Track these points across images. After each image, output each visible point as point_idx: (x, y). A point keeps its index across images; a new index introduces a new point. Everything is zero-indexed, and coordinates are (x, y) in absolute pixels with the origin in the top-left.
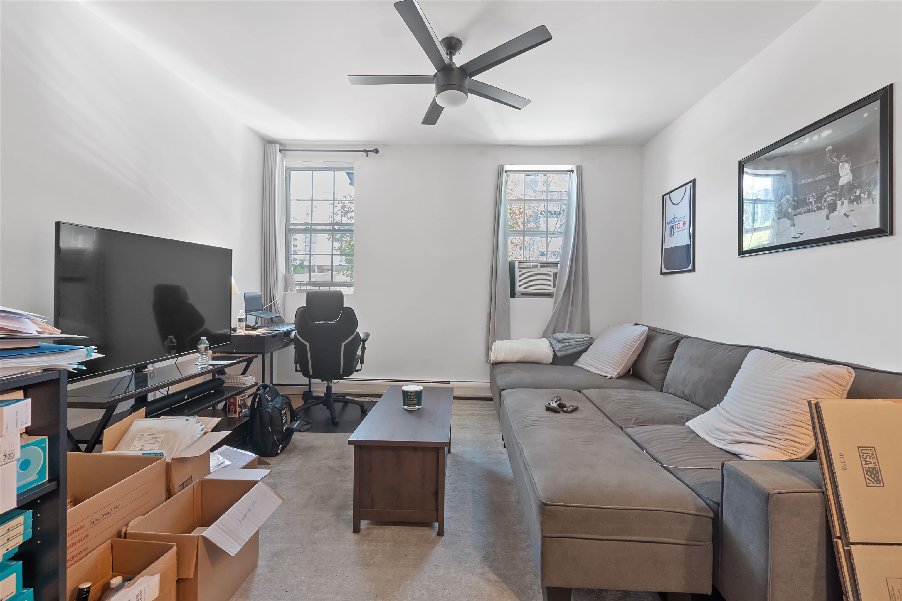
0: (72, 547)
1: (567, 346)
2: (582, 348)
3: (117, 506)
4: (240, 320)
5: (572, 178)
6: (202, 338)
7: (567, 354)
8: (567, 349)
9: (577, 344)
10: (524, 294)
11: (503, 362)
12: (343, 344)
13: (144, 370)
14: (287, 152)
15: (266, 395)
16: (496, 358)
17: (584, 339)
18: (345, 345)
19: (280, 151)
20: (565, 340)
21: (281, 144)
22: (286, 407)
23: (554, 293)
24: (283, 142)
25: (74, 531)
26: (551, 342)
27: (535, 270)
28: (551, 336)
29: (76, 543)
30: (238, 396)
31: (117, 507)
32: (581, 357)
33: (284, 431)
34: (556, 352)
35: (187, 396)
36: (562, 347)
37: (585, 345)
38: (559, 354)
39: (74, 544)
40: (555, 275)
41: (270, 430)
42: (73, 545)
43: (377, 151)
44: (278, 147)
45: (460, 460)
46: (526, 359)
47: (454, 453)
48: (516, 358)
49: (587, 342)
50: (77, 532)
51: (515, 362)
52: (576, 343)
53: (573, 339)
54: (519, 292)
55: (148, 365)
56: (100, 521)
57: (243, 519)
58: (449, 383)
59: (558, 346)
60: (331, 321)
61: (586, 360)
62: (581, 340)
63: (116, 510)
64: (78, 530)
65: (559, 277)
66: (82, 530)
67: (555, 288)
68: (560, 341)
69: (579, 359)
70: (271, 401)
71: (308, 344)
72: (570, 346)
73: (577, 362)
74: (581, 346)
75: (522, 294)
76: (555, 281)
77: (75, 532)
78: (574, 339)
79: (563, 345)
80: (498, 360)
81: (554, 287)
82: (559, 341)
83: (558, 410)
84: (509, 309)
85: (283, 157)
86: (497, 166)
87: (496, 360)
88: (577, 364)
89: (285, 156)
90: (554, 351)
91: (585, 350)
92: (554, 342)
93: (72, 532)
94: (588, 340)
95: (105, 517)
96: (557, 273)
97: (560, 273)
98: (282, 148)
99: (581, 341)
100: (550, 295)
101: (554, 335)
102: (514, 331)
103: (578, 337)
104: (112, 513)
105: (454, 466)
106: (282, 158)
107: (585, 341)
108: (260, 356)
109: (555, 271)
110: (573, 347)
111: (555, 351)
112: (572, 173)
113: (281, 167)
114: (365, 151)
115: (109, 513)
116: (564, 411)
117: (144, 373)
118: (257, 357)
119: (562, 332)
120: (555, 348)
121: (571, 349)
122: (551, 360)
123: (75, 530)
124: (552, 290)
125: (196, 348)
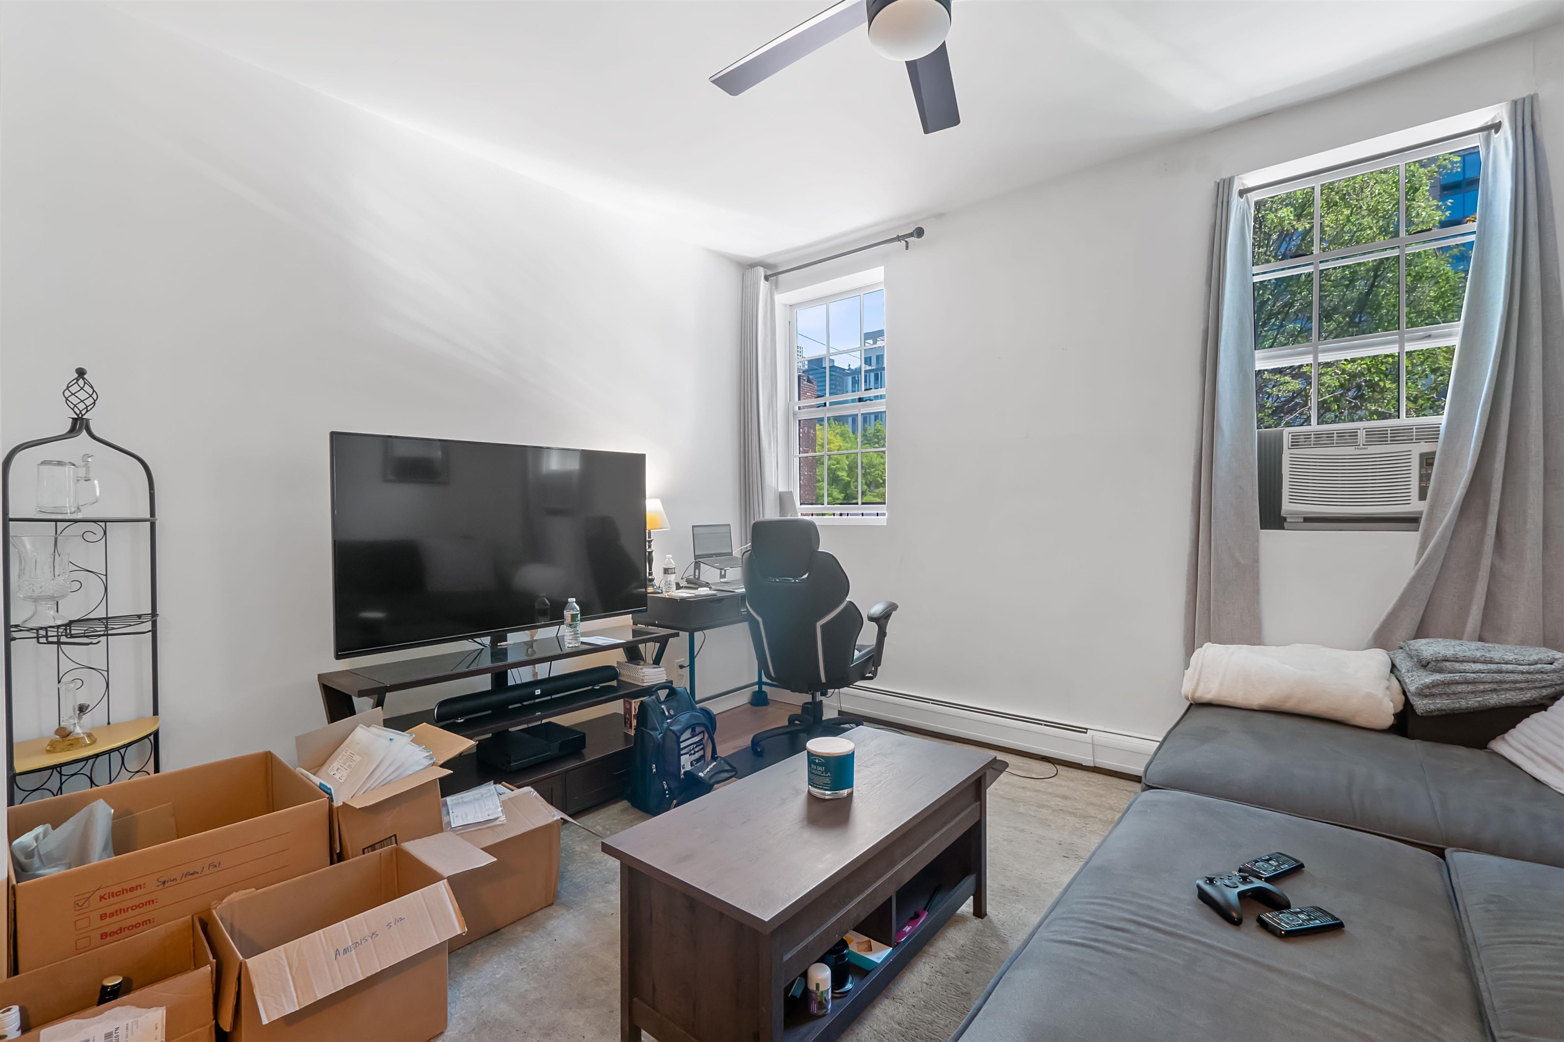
0: (120, 913)
1: (1458, 683)
2: (1528, 696)
3: (215, 864)
4: (666, 571)
5: (1495, 148)
6: (570, 600)
7: (1453, 709)
8: (1454, 694)
9: (1501, 682)
10: (1312, 521)
11: (1215, 702)
12: (819, 624)
13: (499, 644)
14: (781, 276)
15: (663, 706)
16: (1195, 690)
17: (1539, 666)
18: (822, 626)
19: (767, 278)
20: (1448, 664)
21: (766, 266)
22: (703, 732)
23: (1421, 513)
24: (771, 261)
25: (123, 890)
26: (1397, 663)
27: (1350, 450)
28: (1402, 644)
29: (128, 909)
30: (635, 700)
31: (216, 866)
32: (1519, 726)
33: (682, 776)
34: (1411, 698)
35: (539, 690)
36: (1434, 685)
37: (1543, 687)
38: (1421, 705)
39: (124, 910)
40: (1427, 461)
41: (654, 770)
42: (122, 911)
43: (919, 232)
44: (761, 272)
45: (994, 945)
46: (1289, 706)
47: (991, 922)
48: (1258, 699)
49: (1554, 676)
50: (129, 893)
51: (1255, 708)
52: (1498, 677)
53: (1485, 662)
54: (1294, 514)
55: (508, 635)
56: (177, 882)
57: (345, 951)
58: (1086, 733)
59: (1416, 680)
60: (795, 578)
61: (1534, 741)
62: (1521, 668)
63: (212, 870)
64: (132, 889)
65: (1443, 464)
66: (139, 892)
67: (1425, 499)
68: (1428, 663)
69: (1512, 731)
70: (671, 717)
71: (760, 619)
72: (1467, 682)
73: (1504, 739)
74: (1521, 689)
75: (1307, 520)
76: (1424, 478)
77: (127, 892)
78: (1491, 662)
79: (1438, 677)
80: (1201, 697)
81: (1423, 496)
82: (1424, 665)
83: (1234, 915)
84: (1256, 561)
85: (774, 288)
86: (1211, 186)
87: (1193, 695)
88: (1499, 746)
89: (777, 286)
90: (1404, 693)
91: (1541, 706)
92: (1404, 665)
93: (120, 892)
94: (1555, 671)
95: (189, 877)
96: (1434, 453)
97: (1444, 452)
98: (769, 273)
99: (1522, 673)
100: (1410, 521)
101: (1412, 642)
102: (1270, 623)
103: (1510, 657)
104: (203, 874)
105: (960, 958)
106: (772, 288)
107: (1541, 672)
108: (684, 635)
109: (1425, 447)
110: (1481, 687)
111: (1408, 694)
112: (1496, 132)
113: (769, 306)
114: (898, 238)
115: (197, 873)
116: (1263, 925)
117: (499, 647)
118: (677, 635)
119: (1457, 635)
120: (1406, 683)
121: (1473, 692)
122: (1389, 721)
123: (127, 890)
124: (1415, 505)
125: (562, 617)
